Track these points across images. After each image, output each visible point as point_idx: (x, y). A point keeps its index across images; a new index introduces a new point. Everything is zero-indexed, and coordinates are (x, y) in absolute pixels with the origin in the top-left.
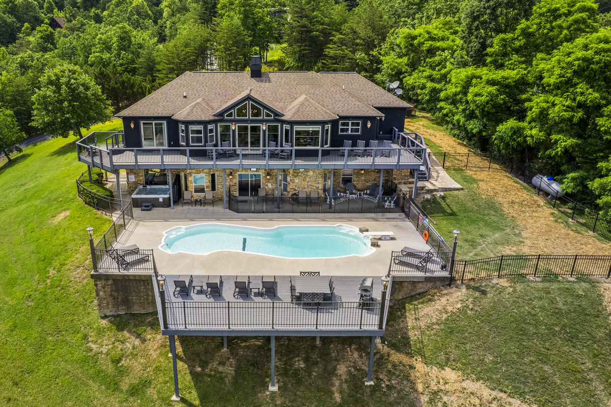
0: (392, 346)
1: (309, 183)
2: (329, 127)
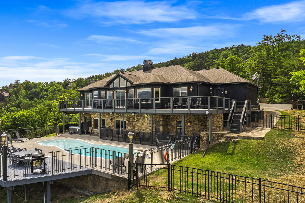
1: (146, 127)
2: (159, 89)
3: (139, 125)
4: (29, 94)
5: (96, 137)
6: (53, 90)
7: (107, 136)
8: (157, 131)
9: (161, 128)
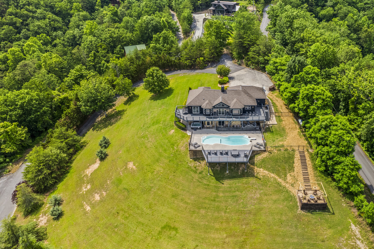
0: (251, 164)
1: (237, 123)
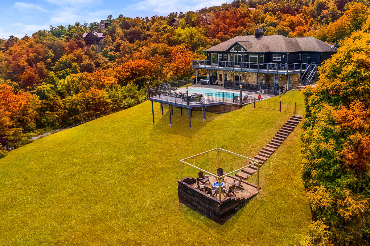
2: (263, 56)
3: (250, 79)
4: (128, 33)
5: (221, 87)
6: (156, 29)
7: (229, 86)
8: (261, 83)
9: (264, 82)
